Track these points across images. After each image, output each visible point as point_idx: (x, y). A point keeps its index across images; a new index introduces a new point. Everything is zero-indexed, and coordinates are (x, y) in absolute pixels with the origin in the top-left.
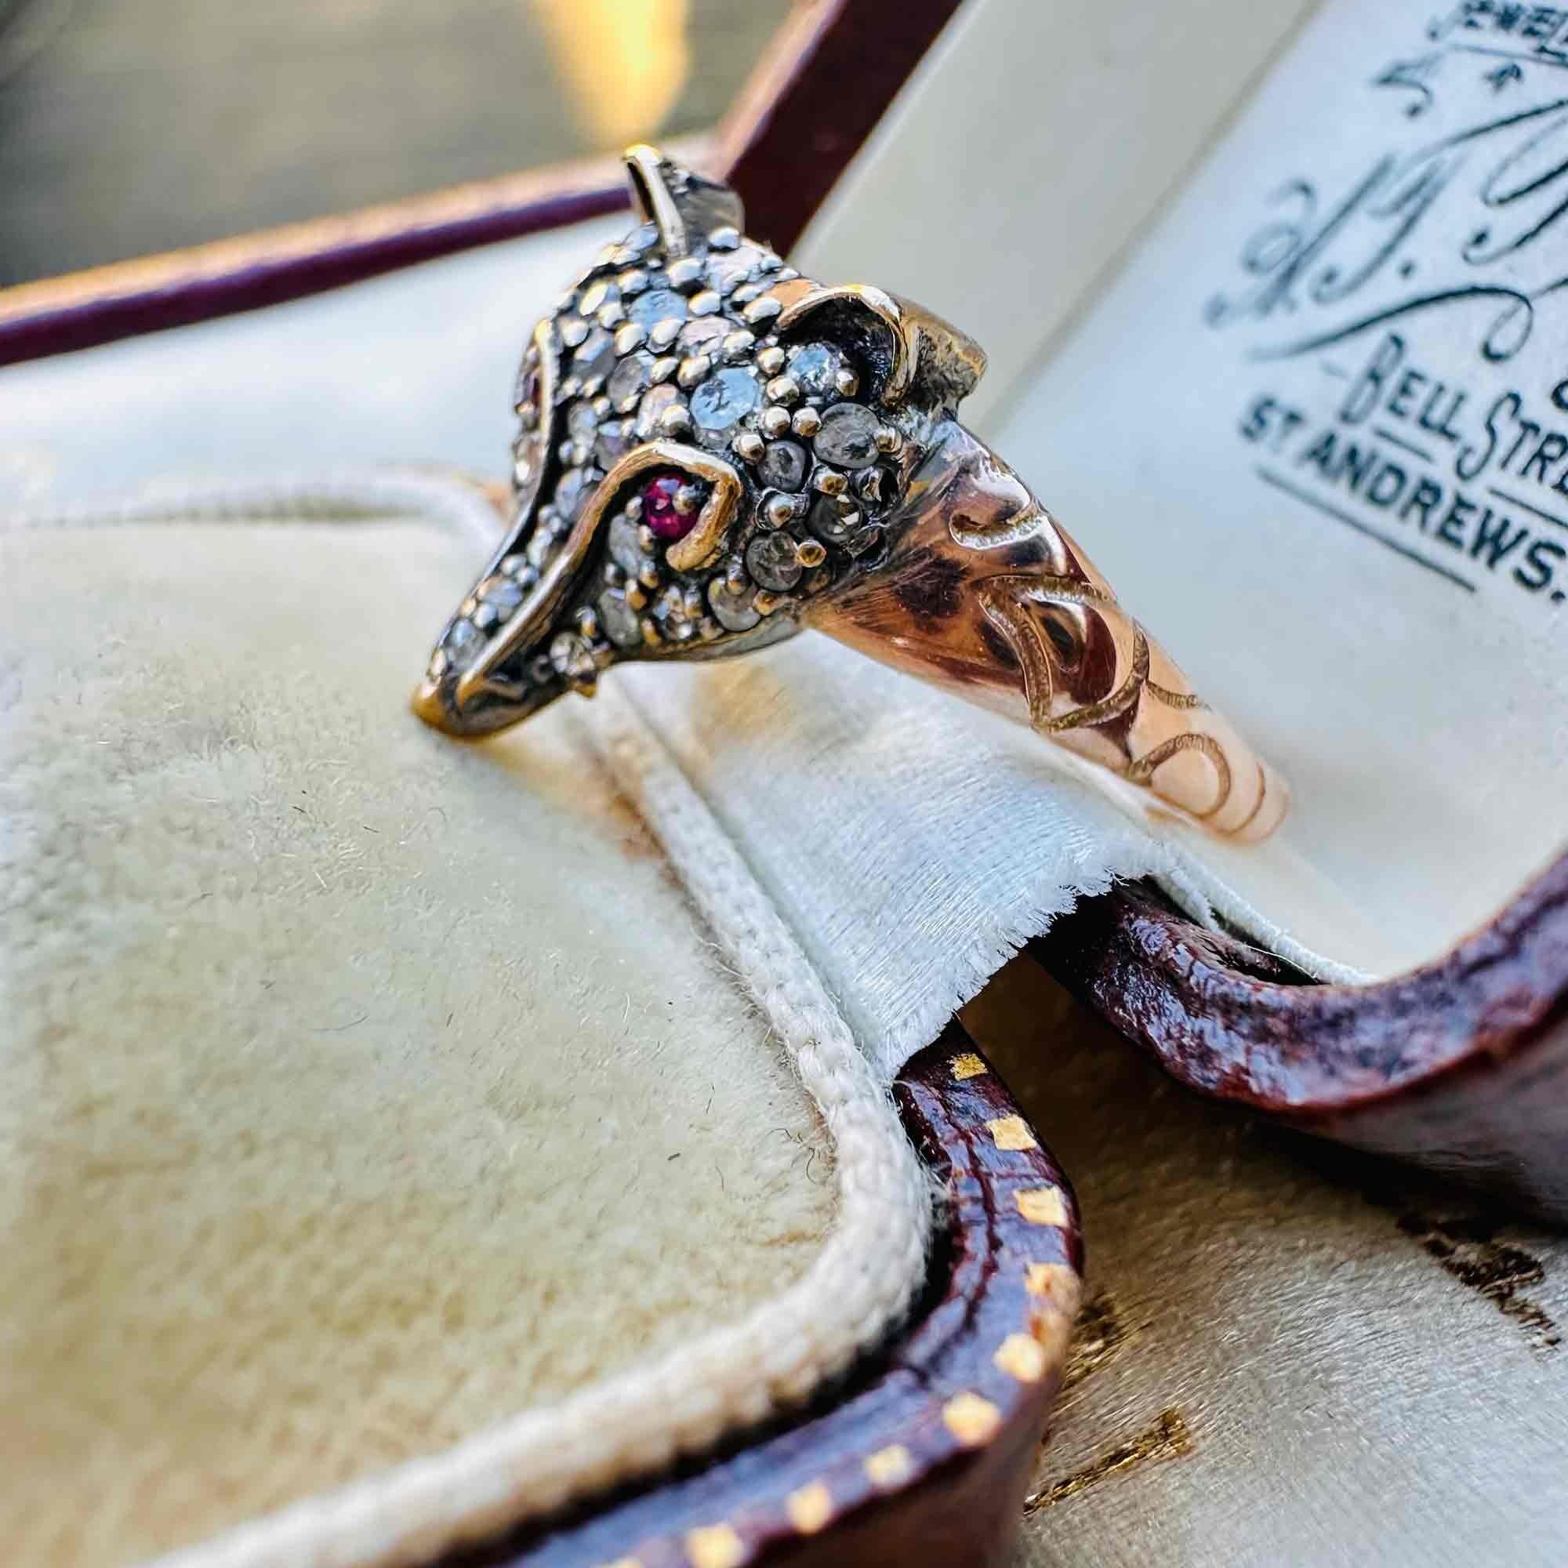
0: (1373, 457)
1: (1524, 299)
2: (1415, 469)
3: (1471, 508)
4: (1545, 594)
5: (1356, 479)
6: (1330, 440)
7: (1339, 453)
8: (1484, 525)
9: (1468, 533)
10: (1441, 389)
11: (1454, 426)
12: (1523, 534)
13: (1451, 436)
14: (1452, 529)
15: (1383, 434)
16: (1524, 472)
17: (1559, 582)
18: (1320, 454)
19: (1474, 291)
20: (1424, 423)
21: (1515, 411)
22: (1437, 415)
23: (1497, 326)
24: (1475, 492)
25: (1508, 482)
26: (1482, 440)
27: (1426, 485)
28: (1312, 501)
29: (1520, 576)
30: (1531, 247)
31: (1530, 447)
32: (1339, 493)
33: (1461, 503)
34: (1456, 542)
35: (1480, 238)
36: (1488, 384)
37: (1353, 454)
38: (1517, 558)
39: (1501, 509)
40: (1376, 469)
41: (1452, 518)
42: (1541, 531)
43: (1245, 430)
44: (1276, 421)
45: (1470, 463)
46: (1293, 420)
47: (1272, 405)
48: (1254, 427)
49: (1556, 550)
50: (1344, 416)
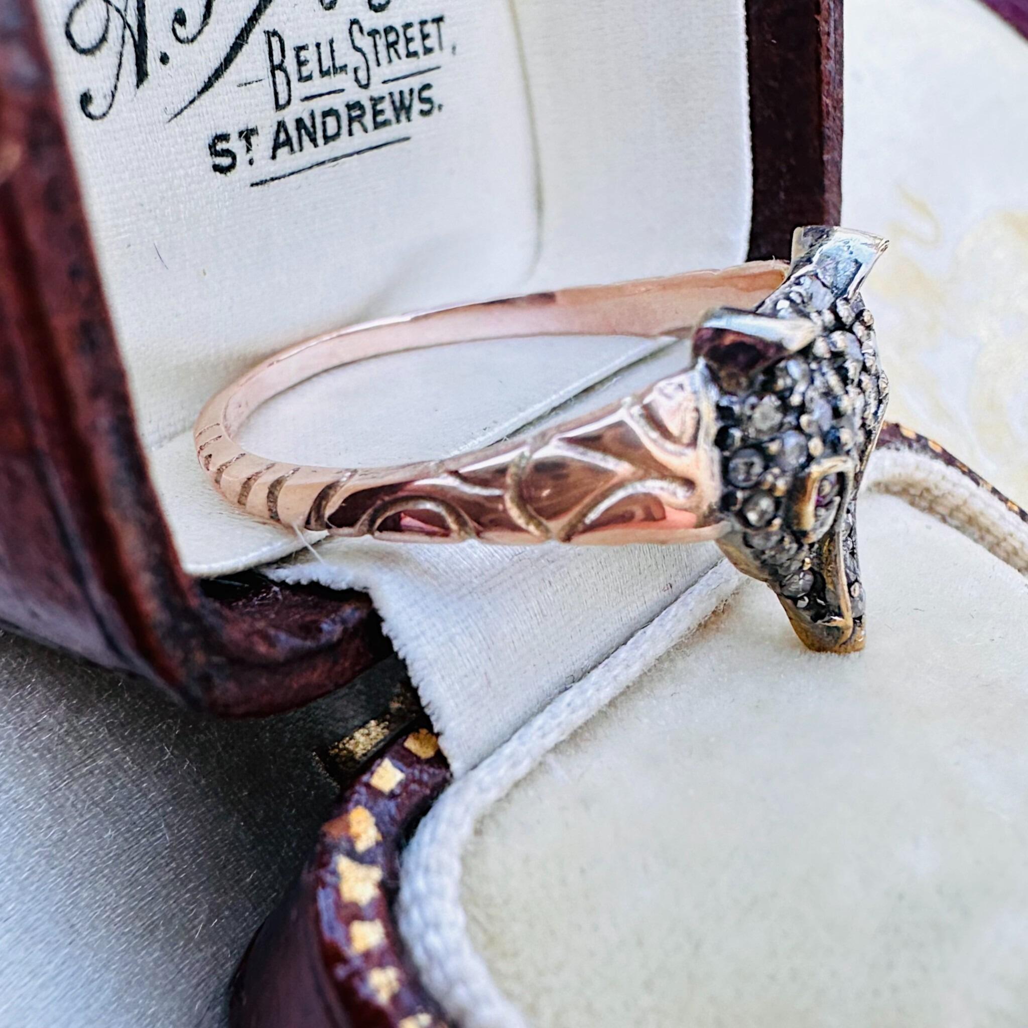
0: (312, 116)
2: (338, 103)
3: (382, 99)
4: (436, 111)
5: (311, 136)
6: (281, 125)
7: (292, 130)
8: (393, 102)
9: (389, 114)
10: (318, 45)
11: (338, 63)
12: (411, 91)
13: (344, 68)
14: (380, 119)
15: (308, 98)
16: (390, 61)
17: (437, 101)
18: (281, 139)
20: (324, 73)
21: (361, 30)
22: (326, 63)
24: (376, 89)
25: (385, 71)
26: (358, 58)
27: (349, 107)
29: (423, 113)
31: (381, 43)
32: (310, 153)
33: (375, 101)
34: (385, 123)
36: (337, 24)
37: (300, 124)
38: (417, 106)
39: (395, 87)
40: (319, 122)
41: (376, 113)
42: (416, 83)
43: (217, 168)
44: (236, 145)
45: (362, 75)
46: (247, 135)
47: (224, 137)
48: (225, 161)
49: (427, 87)
50: (278, 107)
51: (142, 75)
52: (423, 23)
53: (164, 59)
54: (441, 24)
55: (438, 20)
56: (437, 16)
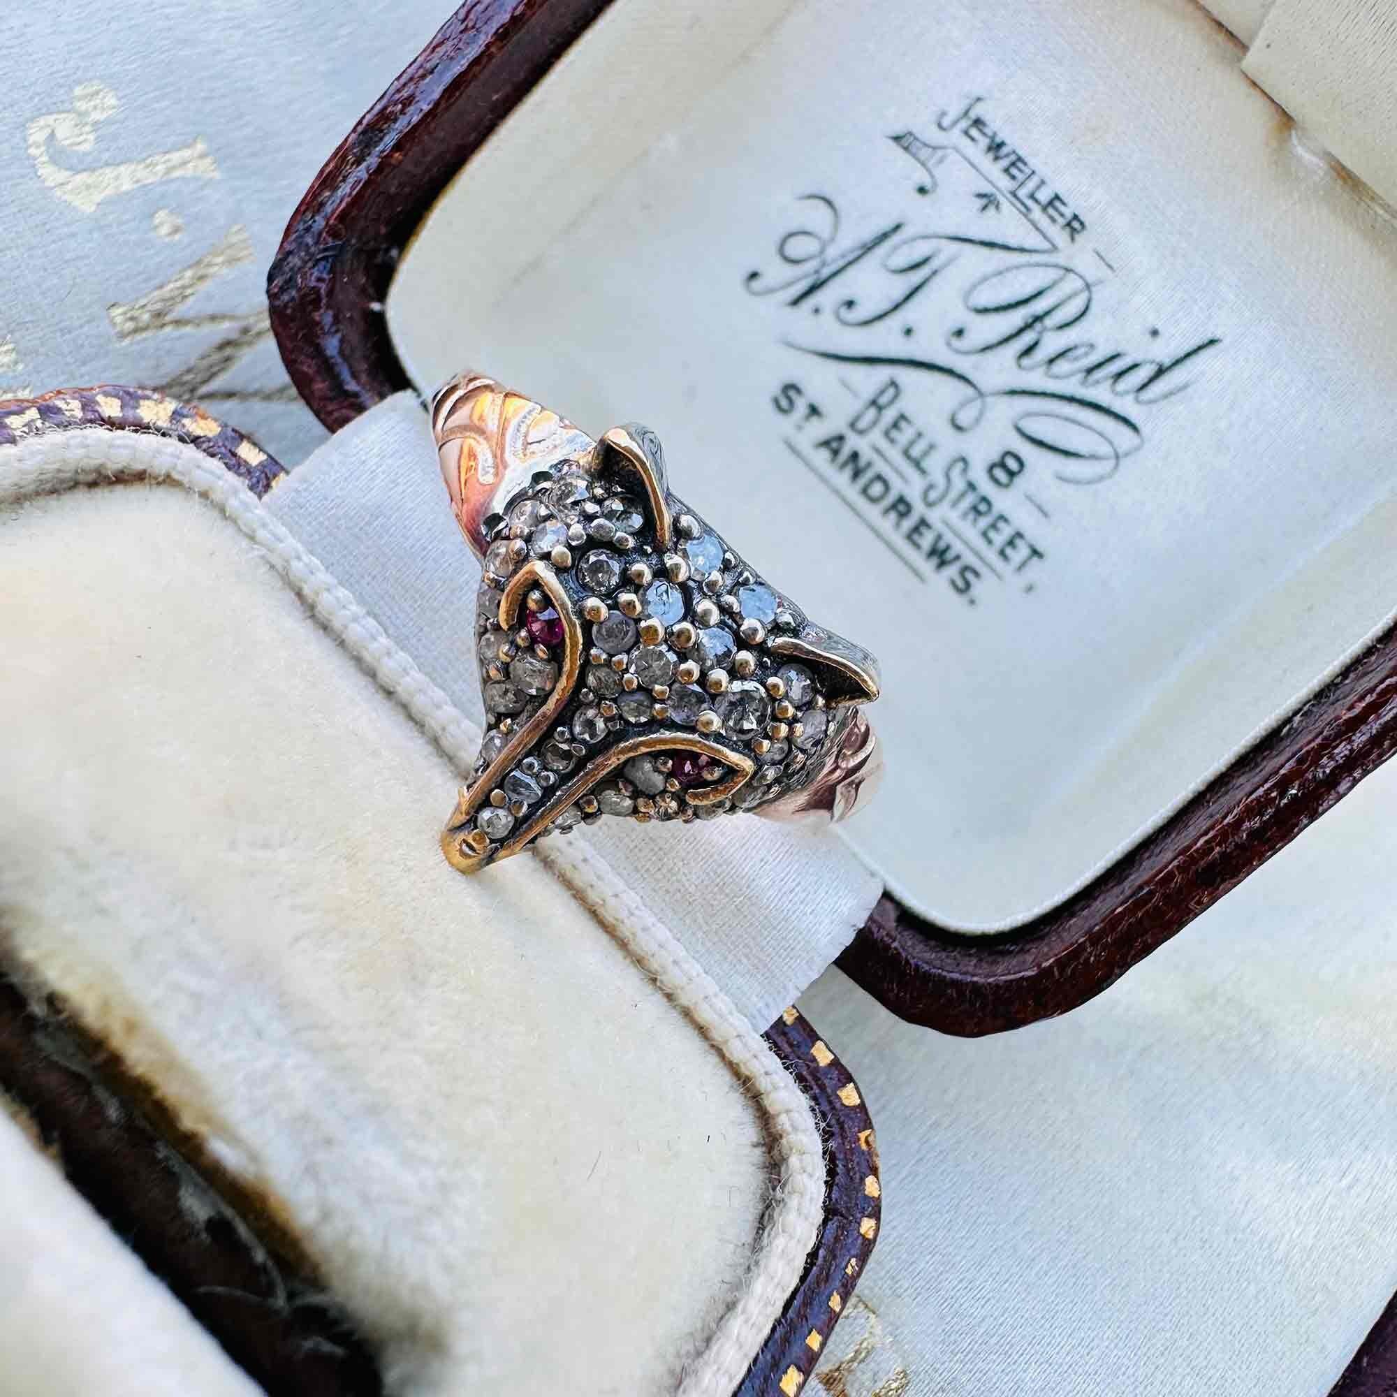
0: (869, 465)
1: (981, 394)
2: (897, 487)
3: (928, 526)
4: (965, 598)
5: (856, 474)
6: (841, 438)
7: (846, 452)
8: (936, 542)
9: (927, 540)
10: (920, 435)
11: (924, 464)
12: (959, 557)
13: (923, 472)
14: (916, 537)
15: (878, 451)
16: (965, 516)
17: (974, 593)
18: (833, 444)
19: (950, 372)
20: (906, 453)
21: (965, 470)
22: (916, 452)
23: (963, 405)
24: (934, 516)
25: (954, 516)
26: (940, 481)
27: (901, 500)
28: (823, 479)
29: (953, 583)
30: (990, 355)
31: (970, 499)
32: (842, 479)
33: (923, 523)
34: (917, 546)
35: (959, 333)
36: (950, 444)
37: (855, 456)
38: (952, 571)
39: (948, 538)
40: (869, 474)
41: (917, 529)
42: (969, 558)
43: (776, 402)
44: (801, 406)
45: (933, 495)
46: (814, 411)
47: (798, 391)
48: (784, 403)
49: (977, 574)
50: (852, 425)
51: (796, 302)
52: (1019, 535)
53: (817, 311)
54: (1035, 559)
55: (1035, 552)
56: (1040, 549)
